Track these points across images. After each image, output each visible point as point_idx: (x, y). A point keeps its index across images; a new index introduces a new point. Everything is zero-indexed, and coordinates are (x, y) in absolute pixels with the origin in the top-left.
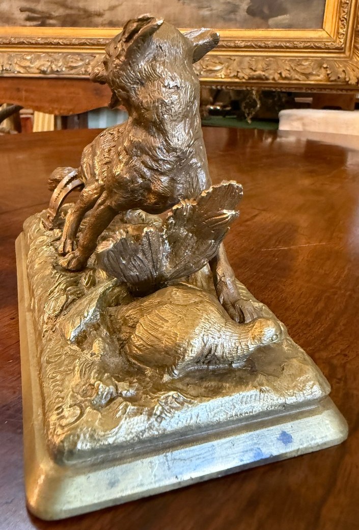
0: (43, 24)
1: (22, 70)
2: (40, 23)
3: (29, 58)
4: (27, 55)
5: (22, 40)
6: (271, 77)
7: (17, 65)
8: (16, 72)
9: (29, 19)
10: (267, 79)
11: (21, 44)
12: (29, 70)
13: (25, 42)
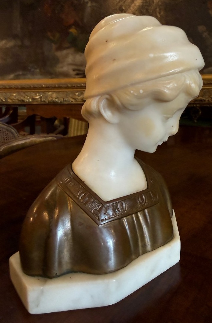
0: (84, 77)
1: (73, 101)
2: (82, 76)
3: (77, 94)
4: (77, 93)
5: (74, 85)
6: (207, 100)
7: (71, 98)
8: (70, 102)
9: (77, 74)
10: (205, 101)
11: (73, 87)
12: (77, 100)
13: (75, 86)
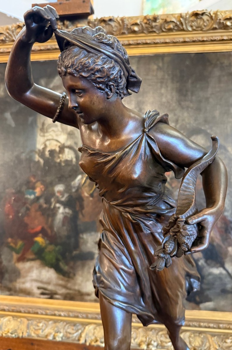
0: (51, 298)
1: (35, 336)
2: (49, 297)
3: (41, 325)
4: (40, 322)
8: (31, 336)
9: (43, 294)
12: (40, 335)
